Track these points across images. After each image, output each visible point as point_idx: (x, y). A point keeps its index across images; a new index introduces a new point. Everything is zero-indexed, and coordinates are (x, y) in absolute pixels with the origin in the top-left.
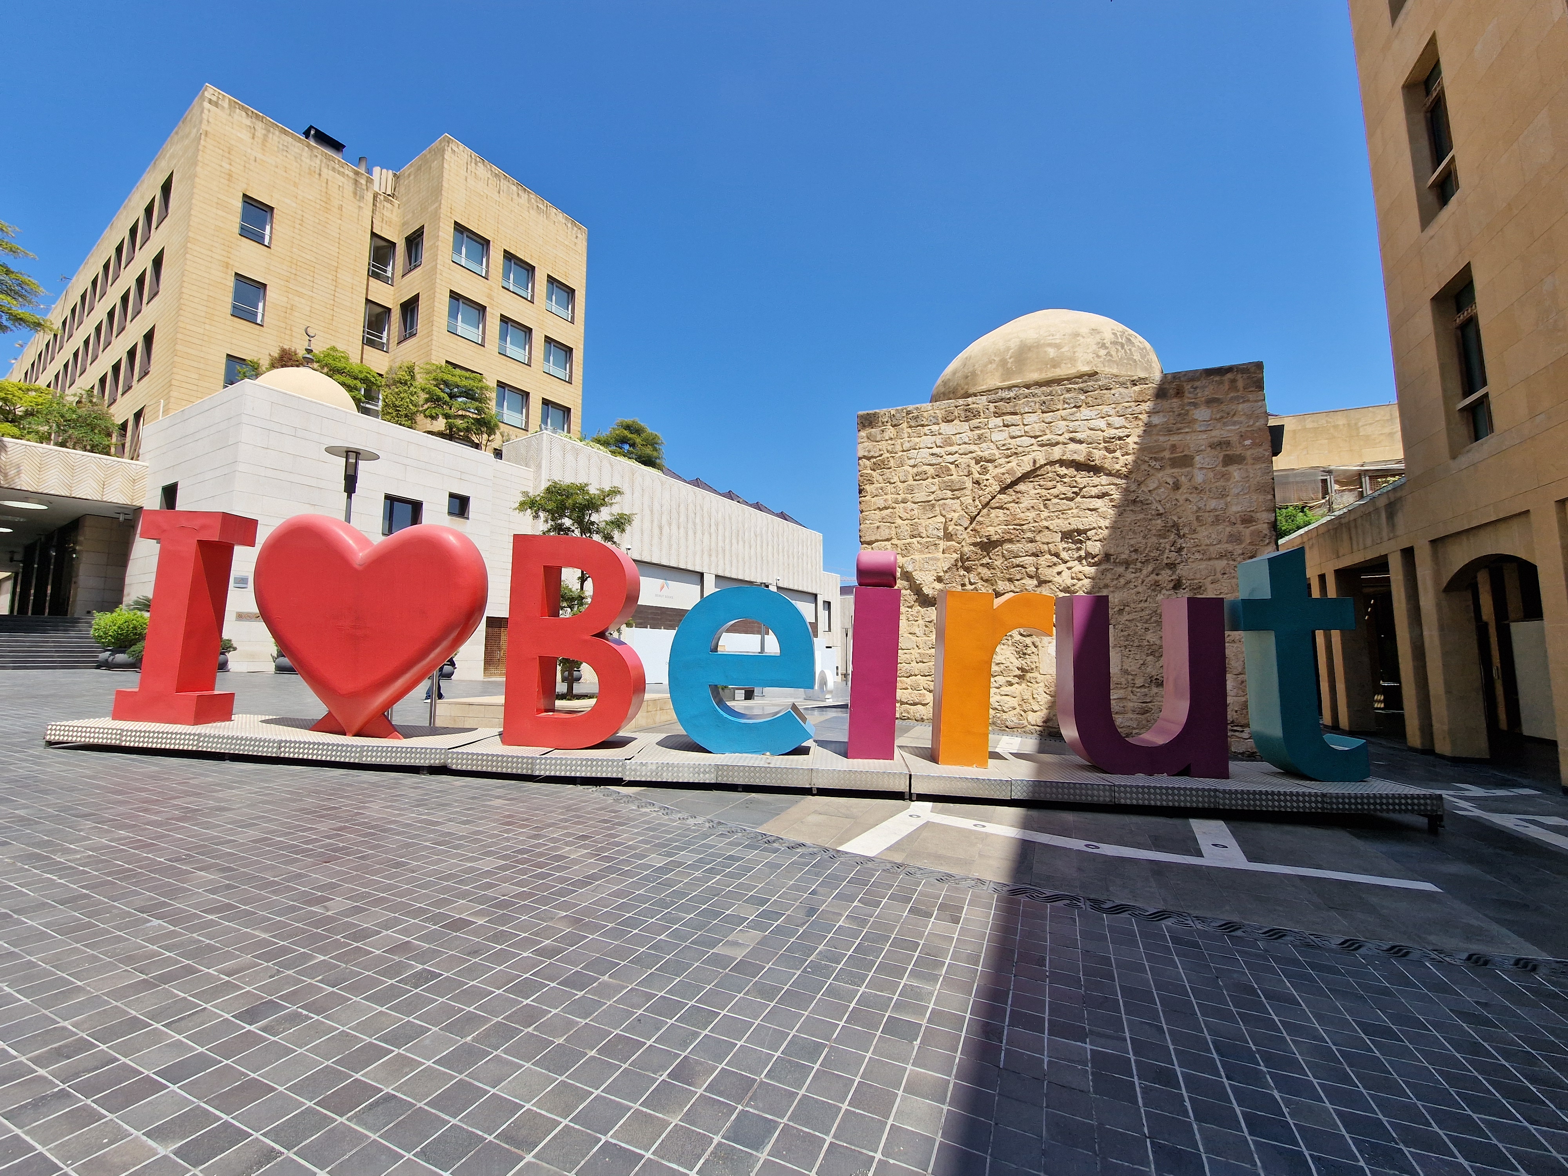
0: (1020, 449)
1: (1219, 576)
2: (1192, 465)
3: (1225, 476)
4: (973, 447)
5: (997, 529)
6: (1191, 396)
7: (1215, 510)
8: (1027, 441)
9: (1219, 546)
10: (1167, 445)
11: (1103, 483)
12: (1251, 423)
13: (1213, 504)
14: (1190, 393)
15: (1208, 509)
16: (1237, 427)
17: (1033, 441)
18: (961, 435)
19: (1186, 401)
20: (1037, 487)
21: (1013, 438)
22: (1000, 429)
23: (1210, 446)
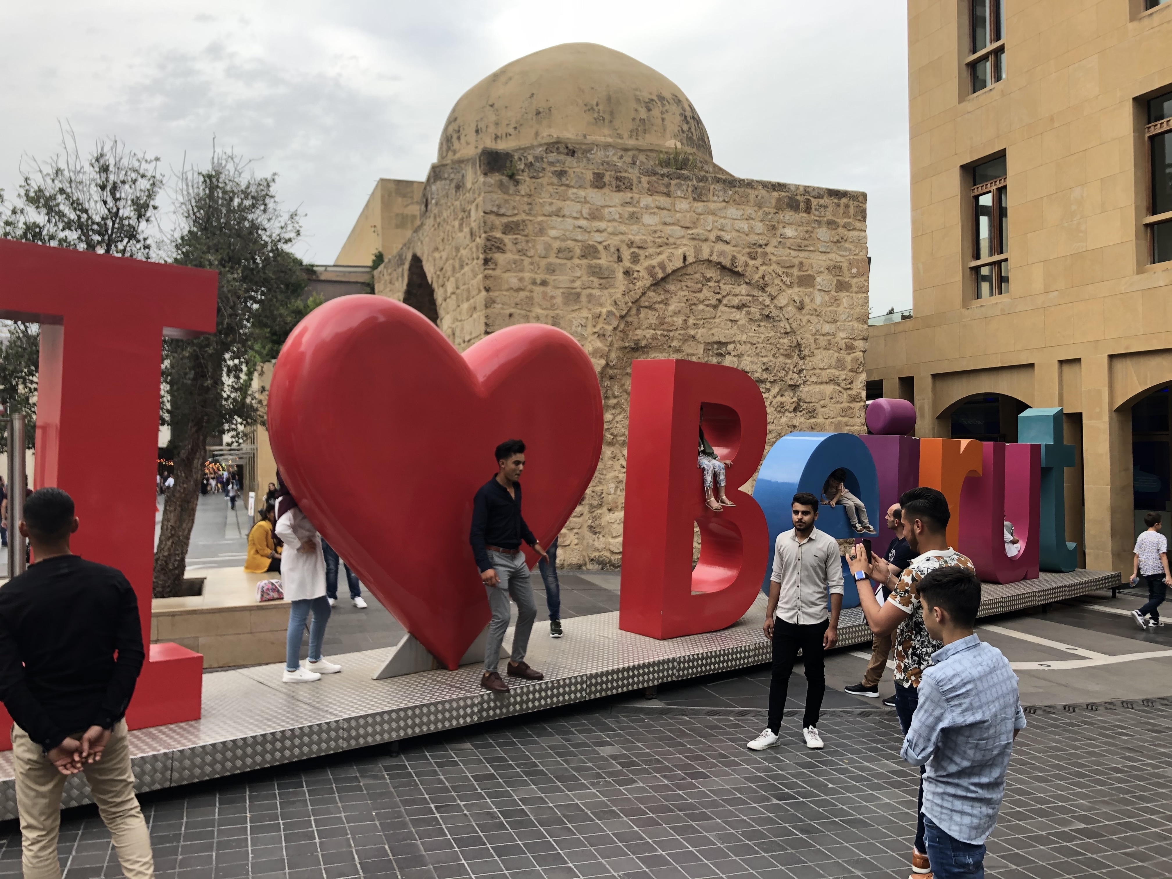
0: (671, 240)
1: (828, 400)
2: (813, 286)
3: (836, 301)
4: (623, 228)
5: (645, 333)
6: (817, 213)
7: (828, 334)
8: (677, 231)
9: (828, 371)
10: (796, 261)
11: (744, 292)
12: (857, 252)
13: (827, 328)
14: (816, 210)
15: (824, 332)
16: (847, 253)
17: (683, 232)
18: (611, 209)
19: (813, 217)
20: (684, 288)
21: (665, 224)
22: (652, 211)
23: (827, 269)
